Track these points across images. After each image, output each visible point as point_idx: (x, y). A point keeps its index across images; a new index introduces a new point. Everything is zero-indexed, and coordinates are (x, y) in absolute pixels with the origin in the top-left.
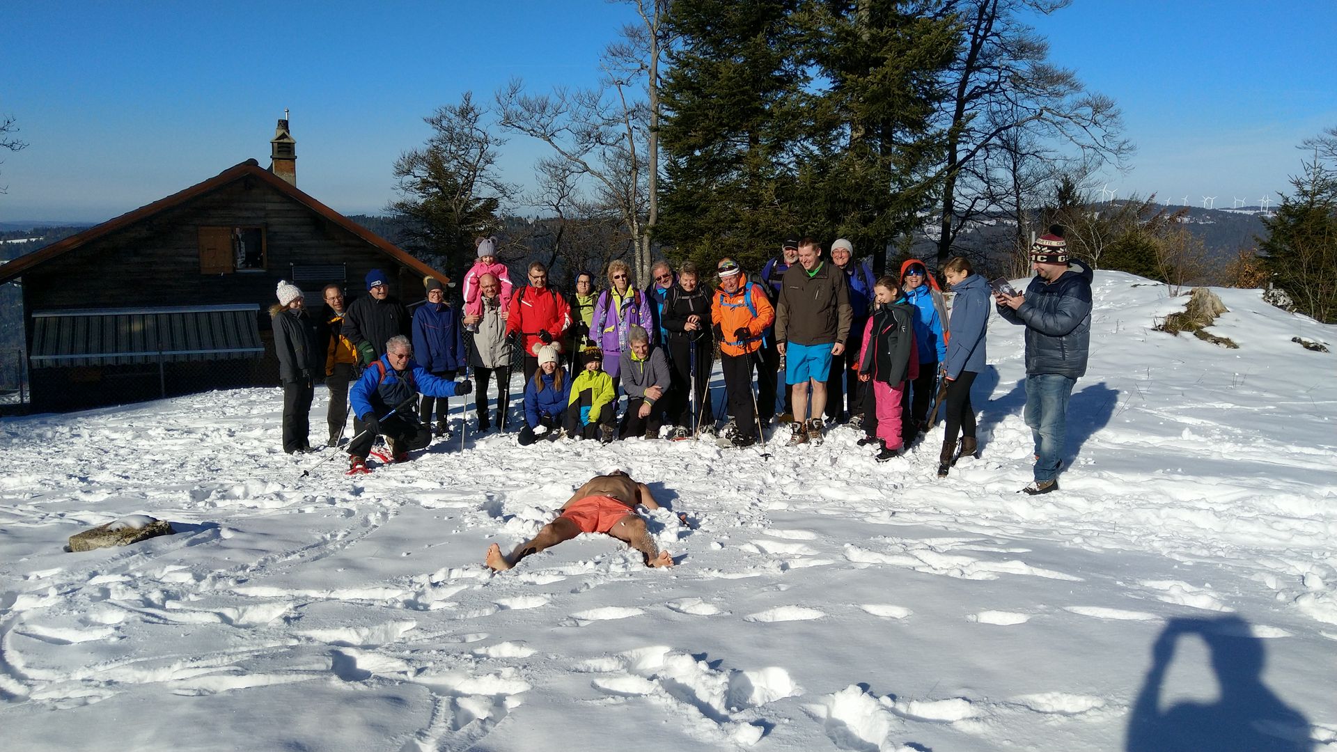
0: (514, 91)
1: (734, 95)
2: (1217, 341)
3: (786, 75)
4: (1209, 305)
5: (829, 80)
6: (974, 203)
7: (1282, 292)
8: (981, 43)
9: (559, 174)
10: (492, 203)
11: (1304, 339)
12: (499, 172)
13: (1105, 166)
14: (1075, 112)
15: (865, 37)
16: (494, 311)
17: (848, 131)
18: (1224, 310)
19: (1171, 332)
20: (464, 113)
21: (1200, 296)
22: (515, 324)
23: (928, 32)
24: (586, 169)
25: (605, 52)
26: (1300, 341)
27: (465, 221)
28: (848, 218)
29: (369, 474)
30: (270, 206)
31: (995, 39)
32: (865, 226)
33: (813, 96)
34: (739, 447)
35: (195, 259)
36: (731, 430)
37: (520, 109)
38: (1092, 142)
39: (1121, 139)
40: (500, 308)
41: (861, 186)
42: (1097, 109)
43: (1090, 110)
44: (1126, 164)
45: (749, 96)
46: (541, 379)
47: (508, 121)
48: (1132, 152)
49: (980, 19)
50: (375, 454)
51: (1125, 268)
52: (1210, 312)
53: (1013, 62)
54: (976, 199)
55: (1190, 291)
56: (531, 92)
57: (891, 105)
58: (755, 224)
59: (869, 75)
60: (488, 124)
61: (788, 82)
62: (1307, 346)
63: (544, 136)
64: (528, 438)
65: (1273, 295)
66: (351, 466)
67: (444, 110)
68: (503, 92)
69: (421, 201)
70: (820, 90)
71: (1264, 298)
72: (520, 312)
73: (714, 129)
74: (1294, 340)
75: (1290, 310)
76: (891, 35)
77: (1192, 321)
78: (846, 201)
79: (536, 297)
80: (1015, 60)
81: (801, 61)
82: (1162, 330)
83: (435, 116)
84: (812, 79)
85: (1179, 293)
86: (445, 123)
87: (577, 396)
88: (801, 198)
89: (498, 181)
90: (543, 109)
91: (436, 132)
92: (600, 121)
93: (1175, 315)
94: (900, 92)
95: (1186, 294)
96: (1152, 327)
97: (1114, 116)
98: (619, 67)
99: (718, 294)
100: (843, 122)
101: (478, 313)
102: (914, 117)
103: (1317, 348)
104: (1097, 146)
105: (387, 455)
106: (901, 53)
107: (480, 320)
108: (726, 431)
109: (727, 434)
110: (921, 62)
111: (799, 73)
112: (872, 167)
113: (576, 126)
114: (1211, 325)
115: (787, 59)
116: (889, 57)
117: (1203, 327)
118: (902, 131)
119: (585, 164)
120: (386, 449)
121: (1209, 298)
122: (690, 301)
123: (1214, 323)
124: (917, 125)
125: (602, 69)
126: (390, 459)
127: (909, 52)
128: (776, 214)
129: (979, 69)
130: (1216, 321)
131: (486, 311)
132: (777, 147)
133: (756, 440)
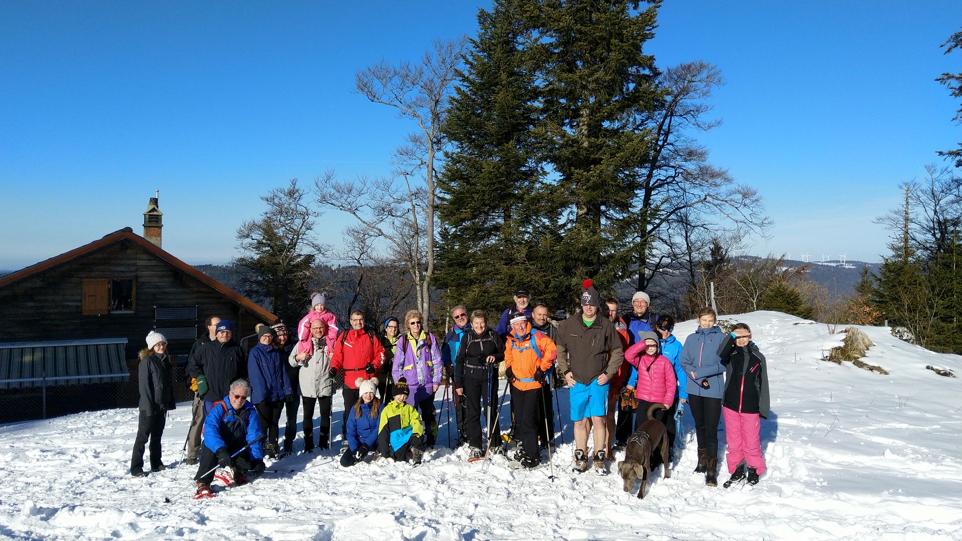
0: (329, 178)
1: (494, 184)
2: (872, 369)
3: (529, 170)
4: (861, 341)
5: (560, 174)
6: (661, 260)
7: (906, 329)
8: (660, 151)
9: (360, 237)
10: (310, 258)
11: (935, 367)
12: (316, 236)
13: (753, 234)
14: (730, 197)
15: (586, 144)
16: (321, 350)
17: (575, 209)
18: (871, 345)
19: (836, 362)
20: (291, 193)
21: (853, 334)
22: (337, 361)
23: (632, 140)
24: (381, 233)
25: (395, 152)
26: (932, 369)
27: (290, 271)
28: (578, 272)
29: (214, 498)
30: (140, 263)
31: (670, 147)
32: (591, 278)
33: (550, 185)
34: (527, 469)
35: (79, 304)
36: (518, 451)
37: (333, 191)
38: (743, 218)
39: (763, 216)
40: (326, 348)
41: (587, 249)
42: (745, 196)
43: (739, 197)
44: (767, 234)
45: (505, 185)
46: (360, 407)
47: (324, 200)
48: (771, 226)
49: (659, 134)
50: (219, 477)
51: (779, 309)
52: (862, 346)
53: (684, 163)
54: (662, 257)
55: (844, 330)
56: (342, 179)
57: (607, 192)
58: (512, 277)
59: (591, 171)
60: (309, 201)
61: (530, 175)
62: (938, 372)
63: (350, 210)
64: (348, 461)
65: (899, 331)
66: (198, 491)
67: (276, 191)
68: (321, 179)
69: (256, 257)
70: (555, 180)
71: (892, 334)
72: (342, 352)
73: (478, 207)
74: (928, 368)
75: (913, 343)
76: (605, 142)
77: (850, 353)
78: (576, 260)
79: (356, 339)
80: (686, 160)
81: (540, 160)
82: (829, 360)
83: (270, 195)
84: (549, 173)
85: (836, 331)
86: (276, 201)
87: (387, 422)
88: (544, 257)
89: (316, 242)
90: (350, 191)
91: (270, 207)
92: (392, 200)
93: (837, 349)
94: (613, 183)
95: (842, 332)
96: (822, 358)
97: (757, 200)
98: (405, 163)
99: (509, 340)
100: (572, 203)
101: (308, 353)
102: (623, 201)
103: (946, 374)
104: (746, 221)
105: (228, 478)
106: (613, 155)
107: (309, 358)
108: (514, 452)
109: (515, 455)
110: (626, 162)
111: (539, 169)
112: (594, 235)
113: (374, 203)
114: (865, 356)
115: (530, 158)
116: (604, 158)
117: (858, 358)
118: (614, 210)
119: (380, 230)
120: (227, 472)
121: (860, 335)
122: (481, 343)
123: (866, 355)
124: (624, 206)
125: (393, 163)
126: (231, 481)
127: (618, 155)
128: (526, 269)
129: (660, 167)
130: (868, 353)
131: (315, 351)
132: (526, 221)
133: (540, 461)
